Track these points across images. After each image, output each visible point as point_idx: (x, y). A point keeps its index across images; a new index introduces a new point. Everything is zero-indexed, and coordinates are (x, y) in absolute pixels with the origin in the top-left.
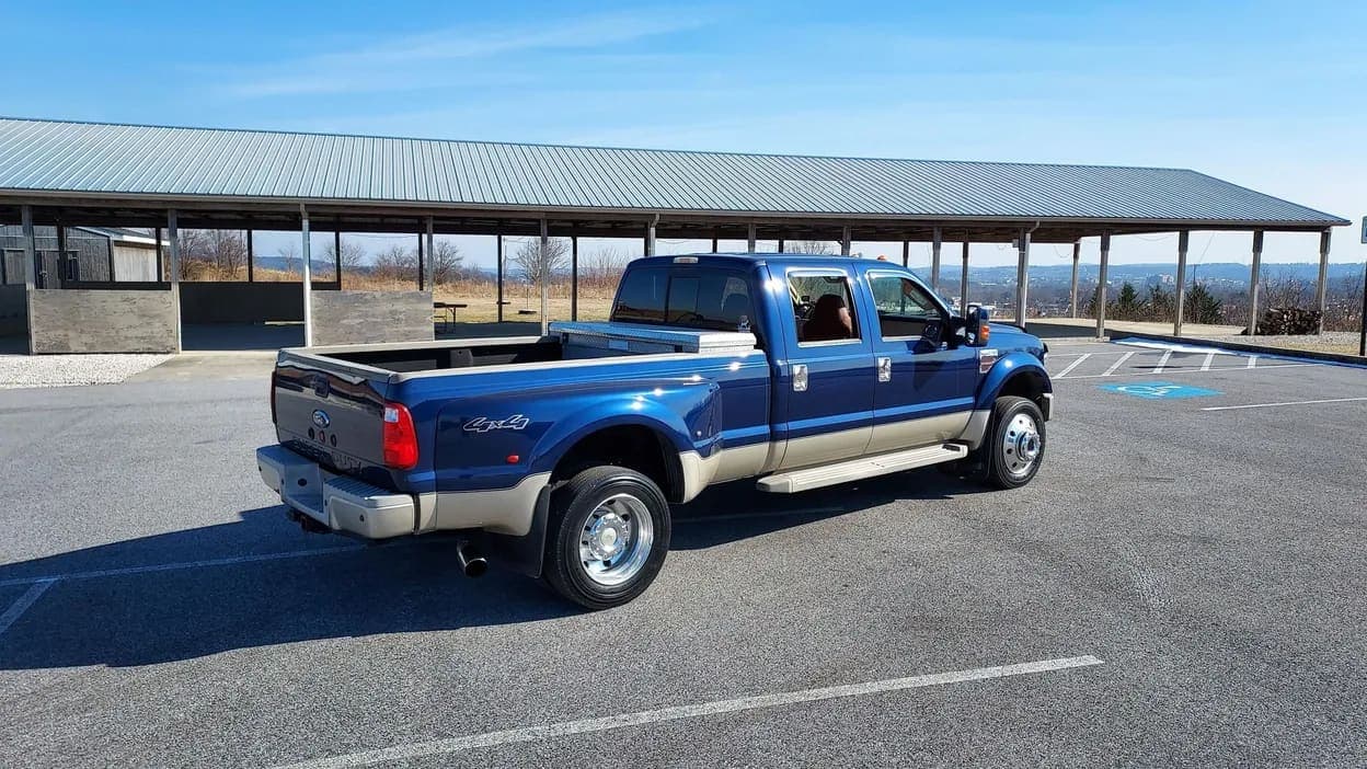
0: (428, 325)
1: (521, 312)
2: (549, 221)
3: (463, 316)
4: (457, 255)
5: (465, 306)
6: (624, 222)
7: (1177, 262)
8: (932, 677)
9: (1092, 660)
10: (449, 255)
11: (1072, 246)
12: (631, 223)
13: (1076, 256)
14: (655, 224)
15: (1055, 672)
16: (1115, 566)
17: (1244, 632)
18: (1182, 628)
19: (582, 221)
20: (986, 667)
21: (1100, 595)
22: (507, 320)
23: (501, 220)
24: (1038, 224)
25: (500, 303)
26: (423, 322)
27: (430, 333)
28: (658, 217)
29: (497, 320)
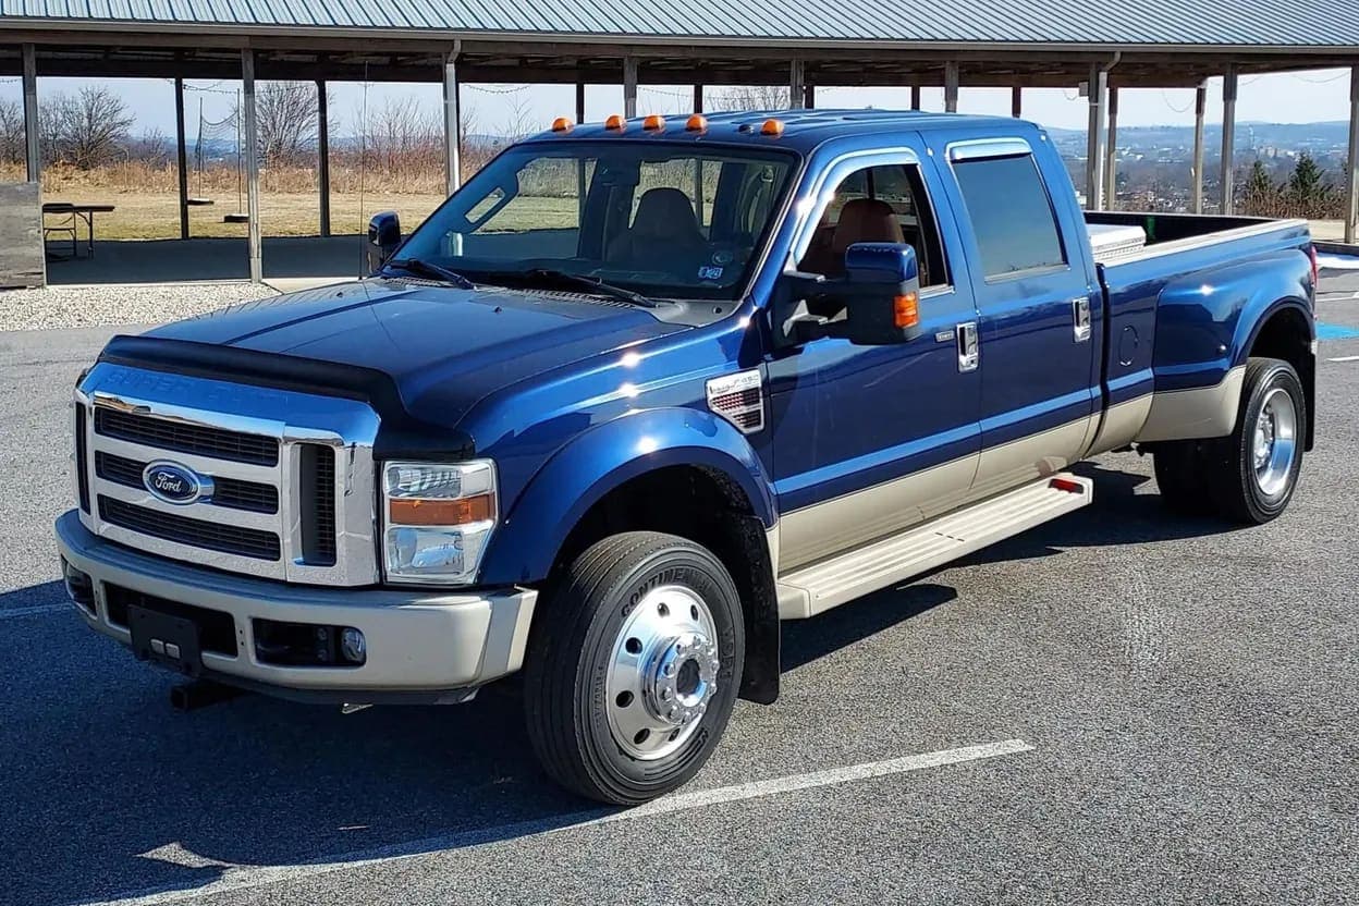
0: (31, 244)
1: (229, 219)
2: (256, 52)
3: (105, 228)
4: (120, 117)
5: (110, 209)
6: (412, 55)
7: (1349, 119)
8: (762, 784)
9: (1018, 746)
10: (105, 115)
11: (1194, 91)
12: (424, 55)
13: (1199, 110)
14: (454, 57)
15: (953, 765)
16: (1104, 605)
17: (1261, 694)
18: (1172, 692)
19: (334, 53)
20: (852, 764)
21: (1064, 650)
22: (199, 233)
23: (179, 50)
24: (1118, 56)
25: (185, 203)
26: (18, 239)
27: (32, 261)
28: (458, 47)
29: (178, 235)
